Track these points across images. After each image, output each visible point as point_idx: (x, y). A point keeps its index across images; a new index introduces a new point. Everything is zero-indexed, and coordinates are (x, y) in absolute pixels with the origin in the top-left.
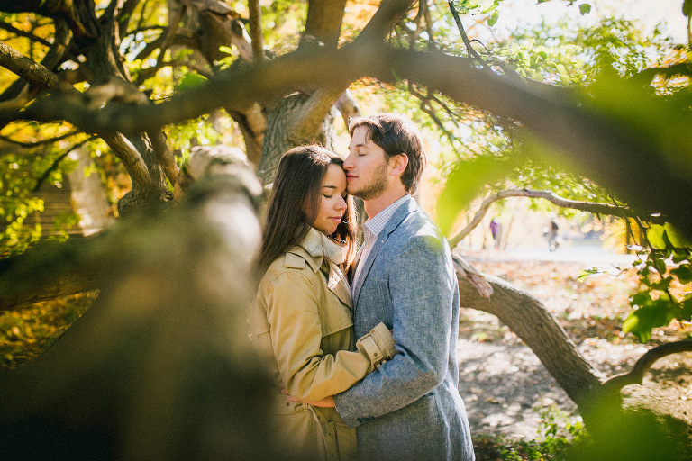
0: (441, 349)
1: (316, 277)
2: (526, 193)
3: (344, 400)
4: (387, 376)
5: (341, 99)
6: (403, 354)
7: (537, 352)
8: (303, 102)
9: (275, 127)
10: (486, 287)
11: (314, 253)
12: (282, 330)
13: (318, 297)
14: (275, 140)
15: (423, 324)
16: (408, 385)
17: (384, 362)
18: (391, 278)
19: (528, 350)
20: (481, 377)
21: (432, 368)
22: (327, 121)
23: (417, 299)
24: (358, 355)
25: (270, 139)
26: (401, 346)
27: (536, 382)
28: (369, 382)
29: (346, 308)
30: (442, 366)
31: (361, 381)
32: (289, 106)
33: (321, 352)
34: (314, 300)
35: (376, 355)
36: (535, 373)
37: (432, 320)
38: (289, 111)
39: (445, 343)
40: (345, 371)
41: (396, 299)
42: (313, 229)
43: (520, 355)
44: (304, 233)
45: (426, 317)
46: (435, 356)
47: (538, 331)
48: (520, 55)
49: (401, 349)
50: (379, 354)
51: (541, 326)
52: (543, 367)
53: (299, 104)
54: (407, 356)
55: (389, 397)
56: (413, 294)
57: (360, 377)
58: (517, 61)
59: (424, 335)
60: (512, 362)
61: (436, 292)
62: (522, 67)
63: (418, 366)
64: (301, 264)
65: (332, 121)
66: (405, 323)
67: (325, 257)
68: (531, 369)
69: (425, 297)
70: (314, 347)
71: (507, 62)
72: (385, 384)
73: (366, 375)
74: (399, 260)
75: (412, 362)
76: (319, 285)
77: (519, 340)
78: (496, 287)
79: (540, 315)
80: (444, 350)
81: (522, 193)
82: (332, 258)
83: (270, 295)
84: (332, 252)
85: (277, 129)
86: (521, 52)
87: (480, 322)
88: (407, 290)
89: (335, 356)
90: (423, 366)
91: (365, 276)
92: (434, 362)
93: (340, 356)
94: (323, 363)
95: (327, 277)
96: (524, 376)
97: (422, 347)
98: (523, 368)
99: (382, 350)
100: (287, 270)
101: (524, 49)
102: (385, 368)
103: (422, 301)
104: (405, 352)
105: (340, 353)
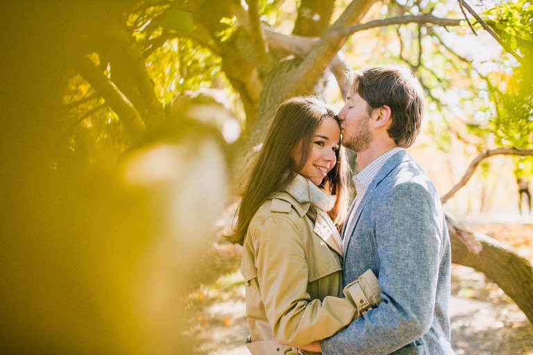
0: (425, 298)
1: (301, 221)
2: (515, 151)
3: (329, 345)
4: (370, 323)
5: (334, 62)
6: (387, 302)
7: (523, 308)
8: (297, 65)
9: (270, 90)
10: (475, 243)
11: (301, 199)
12: (268, 272)
13: (305, 241)
14: (270, 102)
15: (406, 272)
16: (390, 331)
17: (370, 309)
18: (377, 226)
19: (514, 307)
20: (468, 332)
21: (415, 316)
22: (320, 84)
23: (401, 246)
24: (345, 301)
25: (265, 99)
26: (385, 293)
27: (520, 338)
28: (353, 328)
29: (334, 253)
30: (426, 315)
31: (346, 327)
32: (285, 70)
33: (308, 296)
34: (299, 244)
35: (362, 301)
36: (520, 329)
37: (416, 268)
38: (283, 74)
39: (430, 292)
40: (331, 317)
41: (380, 247)
42: (299, 175)
43: (505, 312)
44: (291, 179)
45: (410, 264)
46: (418, 304)
47: (524, 288)
48: (510, 14)
49: (385, 297)
50: (366, 301)
51: (528, 283)
52: (529, 323)
53: (293, 68)
54: (390, 304)
55: (371, 344)
56: (397, 241)
57: (346, 323)
58: (506, 20)
59: (408, 283)
60: (498, 317)
61: (421, 239)
62: (512, 26)
63: (400, 315)
64: (287, 208)
65: (325, 84)
66: (388, 270)
67: (312, 203)
68: (516, 325)
69: (409, 244)
70: (300, 290)
71: (497, 22)
72: (368, 331)
73: (353, 320)
74: (384, 207)
75: (395, 309)
76: (305, 230)
77: (506, 297)
78: (485, 245)
79: (527, 271)
80: (429, 299)
81: (512, 151)
82: (318, 204)
83: (257, 239)
84: (319, 199)
85: (273, 90)
86: (511, 11)
87: (467, 281)
88: (392, 237)
89: (322, 302)
90: (405, 314)
91: (354, 226)
92: (417, 310)
93: (327, 301)
94: (309, 307)
95: (314, 222)
96: (509, 332)
97: (405, 295)
98: (508, 325)
99: (369, 297)
100: (273, 214)
101: (514, 8)
102: (369, 315)
103: (407, 248)
104: (388, 300)
105: (328, 298)
